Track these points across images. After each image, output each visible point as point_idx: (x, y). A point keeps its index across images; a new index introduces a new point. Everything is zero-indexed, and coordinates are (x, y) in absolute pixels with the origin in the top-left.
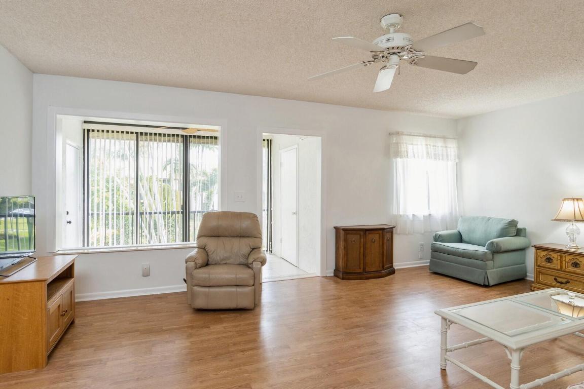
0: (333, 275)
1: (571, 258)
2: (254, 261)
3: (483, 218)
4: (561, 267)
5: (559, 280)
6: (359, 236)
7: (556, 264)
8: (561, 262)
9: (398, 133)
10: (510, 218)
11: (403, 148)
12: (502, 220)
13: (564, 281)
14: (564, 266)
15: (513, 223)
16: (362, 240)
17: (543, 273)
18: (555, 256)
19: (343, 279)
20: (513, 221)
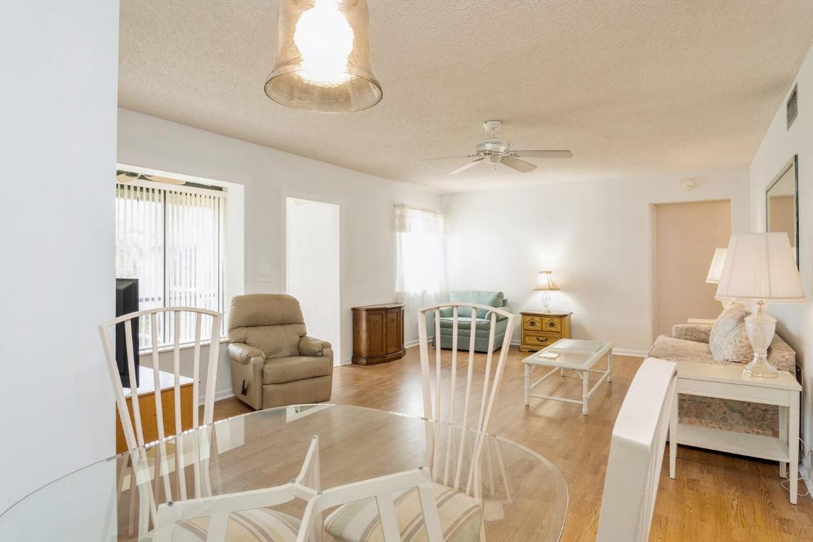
0: (351, 363)
1: (549, 319)
2: (323, 348)
3: (474, 292)
4: (542, 328)
5: (540, 339)
6: (380, 316)
7: (538, 326)
8: (542, 324)
9: (402, 206)
10: (498, 291)
11: (408, 221)
12: (492, 292)
13: (544, 339)
14: (544, 326)
15: (500, 295)
16: (384, 320)
17: (528, 336)
18: (537, 319)
19: (367, 364)
20: (501, 293)
